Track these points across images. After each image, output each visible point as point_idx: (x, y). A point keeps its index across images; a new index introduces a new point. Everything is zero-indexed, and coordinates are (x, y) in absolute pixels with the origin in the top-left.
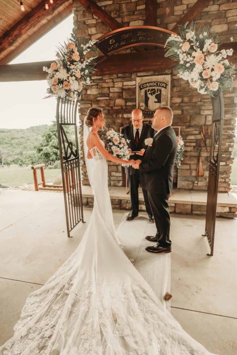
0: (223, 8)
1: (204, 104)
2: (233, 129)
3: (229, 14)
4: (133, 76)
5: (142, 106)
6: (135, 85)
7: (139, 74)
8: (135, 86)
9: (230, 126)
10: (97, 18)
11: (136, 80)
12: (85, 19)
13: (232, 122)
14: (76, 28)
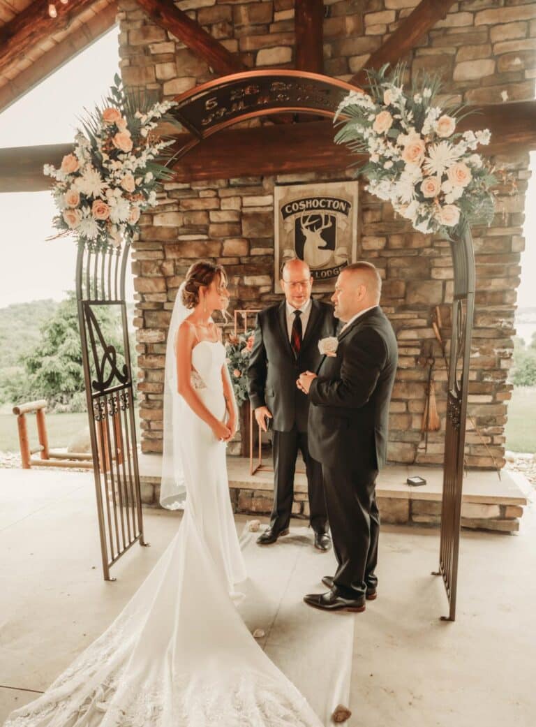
0: (484, 19)
1: (440, 253)
2: (510, 315)
3: (497, 36)
4: (267, 184)
6: (272, 205)
7: (280, 179)
8: (269, 209)
9: (504, 308)
10: (177, 40)
11: (272, 194)
12: (148, 41)
13: (508, 298)
14: (126, 62)
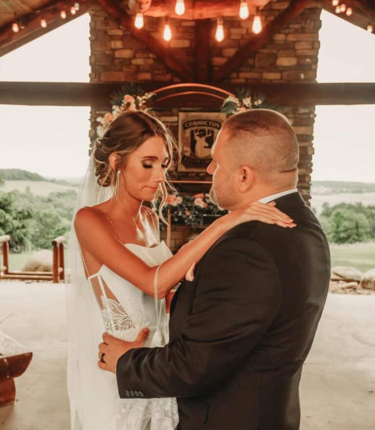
0: (291, 38)
2: (308, 188)
3: (298, 47)
4: (175, 111)
5: (187, 152)
6: (177, 122)
7: (182, 109)
8: (176, 124)
9: (305, 185)
10: (125, 29)
11: (178, 116)
12: (108, 28)
13: (307, 180)
14: (94, 38)
